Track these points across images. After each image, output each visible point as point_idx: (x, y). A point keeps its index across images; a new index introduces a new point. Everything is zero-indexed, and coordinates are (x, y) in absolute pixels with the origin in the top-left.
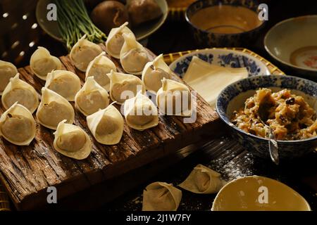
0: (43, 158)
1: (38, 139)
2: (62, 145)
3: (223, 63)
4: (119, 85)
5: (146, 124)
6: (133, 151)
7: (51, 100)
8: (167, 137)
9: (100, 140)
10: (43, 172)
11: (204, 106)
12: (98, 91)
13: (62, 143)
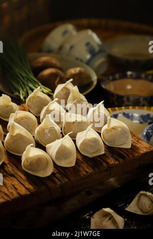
0: (12, 176)
1: (7, 162)
2: (29, 165)
3: (142, 121)
4: (70, 123)
5: (94, 152)
6: (87, 172)
7: (17, 132)
8: (113, 162)
9: (58, 163)
10: (13, 186)
11: (140, 141)
12: (53, 127)
13: (28, 164)
